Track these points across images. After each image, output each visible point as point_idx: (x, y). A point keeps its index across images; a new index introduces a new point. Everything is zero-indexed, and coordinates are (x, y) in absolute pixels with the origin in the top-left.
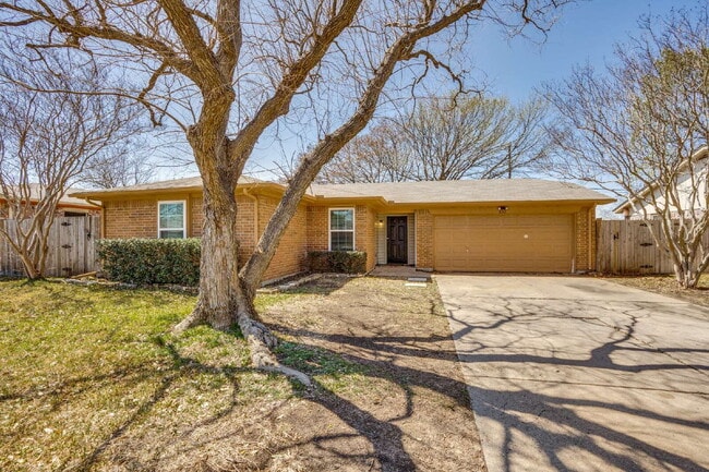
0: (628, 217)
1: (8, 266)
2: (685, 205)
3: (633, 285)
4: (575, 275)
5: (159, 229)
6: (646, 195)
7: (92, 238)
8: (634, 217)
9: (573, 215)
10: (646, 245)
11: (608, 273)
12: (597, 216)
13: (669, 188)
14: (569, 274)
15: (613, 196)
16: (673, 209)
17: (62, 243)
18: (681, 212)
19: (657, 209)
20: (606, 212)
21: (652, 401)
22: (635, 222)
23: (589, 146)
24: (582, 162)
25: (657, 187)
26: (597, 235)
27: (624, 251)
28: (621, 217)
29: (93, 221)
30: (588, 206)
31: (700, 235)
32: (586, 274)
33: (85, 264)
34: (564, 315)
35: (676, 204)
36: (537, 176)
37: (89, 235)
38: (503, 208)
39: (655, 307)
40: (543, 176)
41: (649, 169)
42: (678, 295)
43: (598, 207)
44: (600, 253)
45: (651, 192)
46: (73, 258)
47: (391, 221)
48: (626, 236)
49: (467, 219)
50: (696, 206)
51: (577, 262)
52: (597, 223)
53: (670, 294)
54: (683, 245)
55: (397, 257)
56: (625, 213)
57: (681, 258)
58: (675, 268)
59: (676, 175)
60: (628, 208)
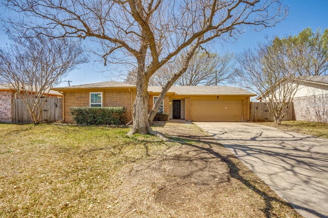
0: (261, 101)
1: (15, 119)
2: (278, 97)
3: (262, 124)
4: (243, 122)
5: (90, 104)
6: (266, 94)
7: (58, 107)
8: (263, 101)
9: (243, 100)
10: (266, 111)
11: (254, 121)
12: (251, 101)
13: (273, 91)
14: (241, 122)
15: (255, 93)
16: (274, 99)
17: (43, 109)
18: (276, 100)
19: (269, 98)
20: (253, 99)
21: (264, 145)
22: (263, 103)
23: (249, 76)
24: (246, 81)
25: (270, 91)
26: (250, 108)
27: (259, 113)
28: (259, 101)
29: (58, 100)
30: (248, 97)
31: (281, 108)
32: (247, 121)
33: (55, 118)
34: (242, 132)
35: (275, 97)
36: (231, 86)
37: (57, 106)
38: (218, 97)
39: (268, 130)
40: (233, 86)
41: (267, 85)
42: (275, 127)
43: (251, 98)
44: (252, 114)
45: (268, 93)
46: (49, 115)
47: (174, 101)
48: (260, 108)
49: (205, 101)
50: (281, 98)
51: (244, 117)
52: (251, 103)
53: (273, 126)
54: (277, 111)
55: (177, 116)
56: (260, 100)
57: (276, 115)
58: (275, 118)
59: (275, 87)
60: (261, 98)
